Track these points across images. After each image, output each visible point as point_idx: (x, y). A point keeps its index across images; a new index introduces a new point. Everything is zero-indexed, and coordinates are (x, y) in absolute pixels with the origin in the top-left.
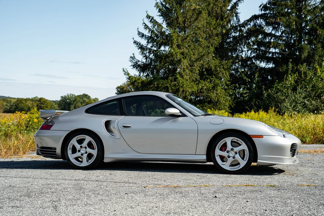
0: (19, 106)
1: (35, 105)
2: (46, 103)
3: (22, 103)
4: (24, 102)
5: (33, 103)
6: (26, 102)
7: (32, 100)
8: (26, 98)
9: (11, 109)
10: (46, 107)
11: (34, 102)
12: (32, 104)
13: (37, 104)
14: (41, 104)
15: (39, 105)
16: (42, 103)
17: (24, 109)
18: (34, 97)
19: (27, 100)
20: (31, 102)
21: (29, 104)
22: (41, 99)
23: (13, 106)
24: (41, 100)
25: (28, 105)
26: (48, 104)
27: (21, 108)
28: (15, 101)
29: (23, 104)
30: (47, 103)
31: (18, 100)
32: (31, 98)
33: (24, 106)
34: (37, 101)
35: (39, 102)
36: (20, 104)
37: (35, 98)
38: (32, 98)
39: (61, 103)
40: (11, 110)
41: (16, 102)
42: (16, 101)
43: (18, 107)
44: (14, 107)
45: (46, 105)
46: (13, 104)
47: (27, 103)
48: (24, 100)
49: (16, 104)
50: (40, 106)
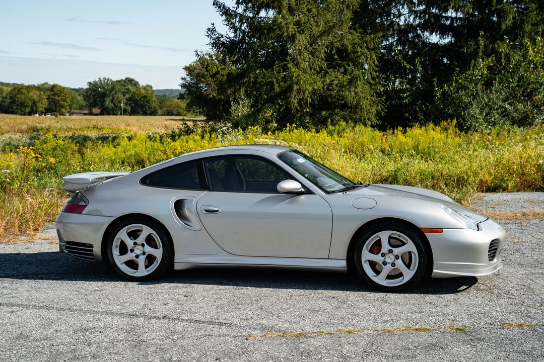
0: (17, 99)
1: (45, 97)
2: (62, 94)
3: (22, 93)
4: (25, 91)
5: (40, 94)
6: (29, 92)
7: (39, 88)
8: (27, 85)
9: (3, 104)
10: (64, 101)
11: (42, 92)
12: (40, 96)
13: (49, 95)
14: (54, 95)
15: (51, 97)
16: (57, 94)
17: (26, 104)
18: (42, 83)
19: (30, 88)
20: (38, 93)
21: (34, 95)
22: (54, 86)
23: (6, 98)
24: (55, 89)
25: (32, 97)
26: (67, 96)
27: (21, 103)
28: (10, 89)
29: (23, 96)
30: (65, 94)
31: (15, 88)
32: (36, 85)
33: (26, 99)
34: (47, 90)
35: (52, 93)
36: (18, 96)
37: (43, 85)
38: (38, 84)
39: (89, 93)
40: (4, 106)
41: (11, 92)
42: (12, 90)
43: (15, 100)
44: (9, 101)
45: (63, 96)
46: (7, 94)
47: (31, 94)
48: (26, 89)
49: (12, 95)
50: (52, 99)
